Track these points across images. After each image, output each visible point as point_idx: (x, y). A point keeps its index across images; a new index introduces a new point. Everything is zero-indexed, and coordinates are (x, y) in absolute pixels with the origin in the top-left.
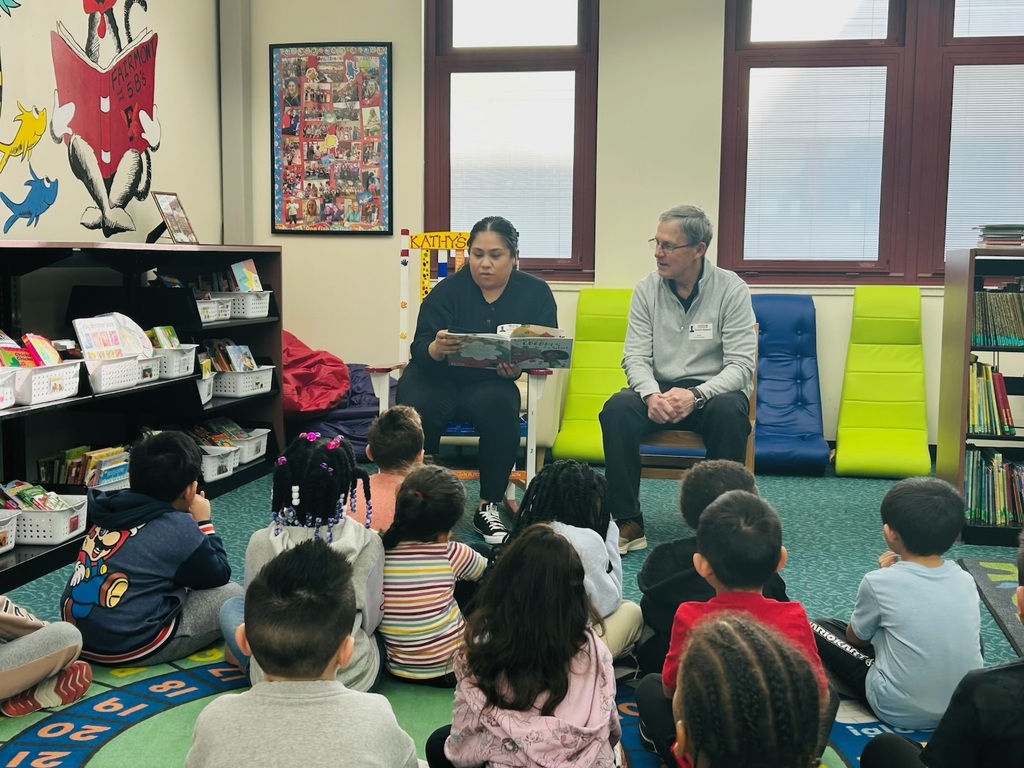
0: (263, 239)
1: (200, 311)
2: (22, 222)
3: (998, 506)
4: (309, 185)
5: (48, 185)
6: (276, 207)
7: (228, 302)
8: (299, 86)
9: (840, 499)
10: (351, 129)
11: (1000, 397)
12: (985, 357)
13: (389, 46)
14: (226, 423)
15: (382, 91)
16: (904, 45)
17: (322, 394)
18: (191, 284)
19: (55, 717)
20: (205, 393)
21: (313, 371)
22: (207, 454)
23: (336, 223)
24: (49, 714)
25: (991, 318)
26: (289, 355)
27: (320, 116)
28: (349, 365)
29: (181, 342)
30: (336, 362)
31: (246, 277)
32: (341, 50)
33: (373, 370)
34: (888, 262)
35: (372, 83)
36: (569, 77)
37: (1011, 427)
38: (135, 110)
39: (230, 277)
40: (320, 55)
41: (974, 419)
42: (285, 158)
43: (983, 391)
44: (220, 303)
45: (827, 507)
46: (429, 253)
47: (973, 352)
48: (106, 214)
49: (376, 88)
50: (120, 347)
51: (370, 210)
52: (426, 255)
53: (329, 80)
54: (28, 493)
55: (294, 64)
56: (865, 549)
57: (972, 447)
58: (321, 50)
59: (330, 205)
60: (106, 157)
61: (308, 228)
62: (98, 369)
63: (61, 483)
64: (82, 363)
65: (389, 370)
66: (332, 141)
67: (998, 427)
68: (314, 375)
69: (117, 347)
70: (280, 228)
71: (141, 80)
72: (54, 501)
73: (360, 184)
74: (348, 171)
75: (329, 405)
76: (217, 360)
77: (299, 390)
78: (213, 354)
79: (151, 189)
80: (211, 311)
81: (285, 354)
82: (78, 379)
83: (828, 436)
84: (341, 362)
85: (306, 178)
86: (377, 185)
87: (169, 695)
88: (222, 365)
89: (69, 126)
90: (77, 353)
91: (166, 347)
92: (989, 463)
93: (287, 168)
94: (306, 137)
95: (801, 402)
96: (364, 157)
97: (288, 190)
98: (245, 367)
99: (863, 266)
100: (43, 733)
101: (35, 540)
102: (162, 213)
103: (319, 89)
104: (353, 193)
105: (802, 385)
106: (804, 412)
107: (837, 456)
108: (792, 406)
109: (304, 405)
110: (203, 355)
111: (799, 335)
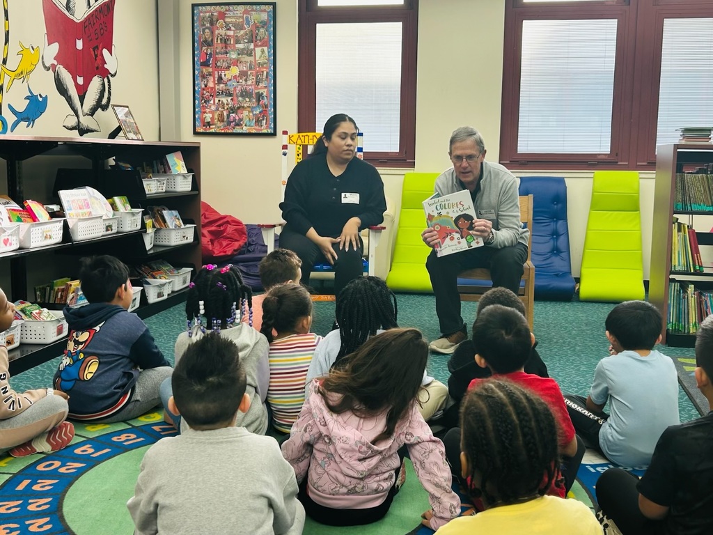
0: (188, 138)
1: (145, 186)
2: (23, 124)
3: (691, 321)
4: (219, 101)
5: (40, 99)
6: (197, 116)
7: (164, 180)
8: (212, 33)
9: (582, 317)
10: (247, 62)
11: (693, 246)
12: (683, 219)
13: (274, 5)
14: (163, 264)
15: (269, 35)
16: (629, 4)
17: (228, 245)
18: (138, 168)
19: (47, 457)
20: (148, 243)
21: (222, 228)
22: (150, 284)
23: (238, 127)
24: (44, 456)
25: (687, 192)
26: (205, 218)
27: (227, 53)
28: (246, 225)
29: (132, 208)
30: (238, 223)
31: (176, 164)
32: (241, 8)
33: (263, 226)
34: (617, 155)
35: (262, 30)
36: (398, 26)
37: (701, 266)
38: (100, 49)
39: (165, 164)
40: (226, 11)
41: (675, 261)
42: (203, 82)
43: (681, 241)
44: (158, 181)
45: (573, 321)
46: (301, 147)
47: (675, 216)
48: (80, 120)
49: (265, 34)
50: (90, 210)
51: (261, 118)
52: (299, 149)
53: (233, 28)
54: (28, 308)
55: (209, 17)
56: (599, 349)
57: (673, 280)
58: (227, 7)
59: (234, 115)
60: (80, 81)
61: (218, 131)
62: (75, 225)
63: (51, 302)
64: (64, 220)
65: (274, 226)
66: (235, 71)
67: (692, 266)
69: (89, 210)
70: (199, 131)
71: (104, 27)
72: (46, 315)
73: (254, 100)
74: (246, 92)
75: (233, 252)
76: (157, 221)
77: (212, 241)
78: (153, 216)
79: (111, 103)
80: (152, 186)
81: (203, 217)
82: (62, 232)
83: (574, 274)
84: (241, 223)
85: (217, 96)
86: (265, 101)
87: (125, 443)
88: (160, 224)
89: (54, 59)
90: (61, 214)
91: (122, 211)
92: (685, 291)
93: (204, 90)
94: (217, 68)
95: (556, 251)
96: (256, 82)
97: (204, 104)
98: (176, 225)
99: (600, 157)
100: (40, 468)
101: (33, 341)
102: (119, 120)
103: (226, 35)
104: (249, 107)
105: (557, 239)
106: (558, 258)
107: (581, 288)
108: (550, 254)
109: (216, 252)
110: (147, 216)
111: (556, 204)
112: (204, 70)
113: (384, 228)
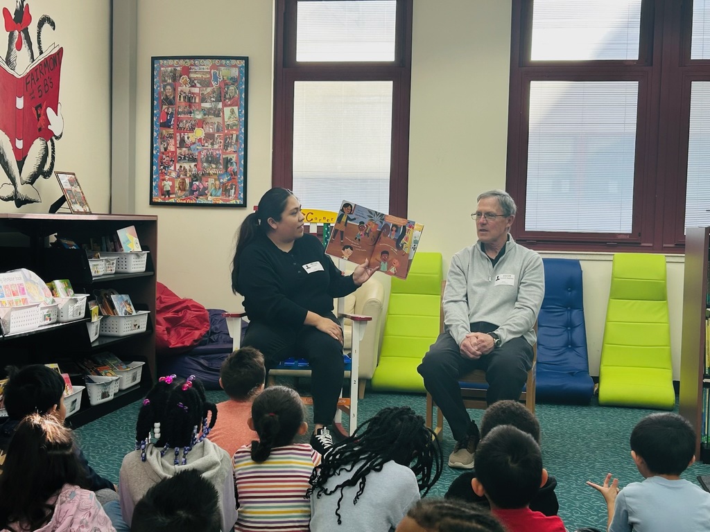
0: (143, 210)
1: (91, 267)
4: (181, 167)
6: (154, 184)
7: (114, 260)
8: (174, 90)
9: (603, 425)
10: (214, 123)
13: (246, 59)
14: (109, 357)
15: (240, 94)
16: (652, 65)
17: (187, 334)
18: (84, 245)
20: (93, 333)
21: (180, 315)
22: (94, 382)
23: (201, 197)
26: (161, 302)
27: (191, 113)
28: (209, 310)
29: (75, 293)
30: (200, 308)
31: (128, 240)
32: (209, 62)
33: (228, 315)
34: (640, 235)
35: (232, 88)
36: (386, 87)
38: (44, 108)
39: (115, 237)
40: (191, 65)
41: (709, 363)
42: (162, 146)
44: (107, 261)
45: (592, 431)
47: (708, 309)
48: (18, 189)
49: (236, 92)
50: (26, 296)
51: (229, 187)
53: (198, 85)
55: (171, 72)
56: (622, 466)
57: (708, 385)
58: (192, 61)
59: (197, 183)
60: (19, 144)
62: (8, 314)
65: (241, 315)
66: (199, 133)
68: (182, 318)
69: (24, 297)
70: (156, 201)
71: (49, 83)
74: (212, 156)
75: (193, 343)
76: (104, 307)
77: (168, 330)
78: (100, 302)
79: (55, 169)
80: (100, 267)
81: (158, 301)
83: (592, 373)
84: (203, 308)
85: (178, 162)
86: (234, 167)
88: (107, 311)
91: (62, 297)
93: (163, 153)
94: (179, 129)
95: (571, 345)
96: (225, 146)
97: (163, 170)
98: (126, 313)
99: (620, 237)
102: (63, 189)
103: (190, 92)
105: (571, 331)
106: (574, 353)
107: (601, 389)
108: (564, 348)
109: (173, 342)
110: (92, 302)
111: (570, 291)
112: (164, 131)
113: (370, 319)
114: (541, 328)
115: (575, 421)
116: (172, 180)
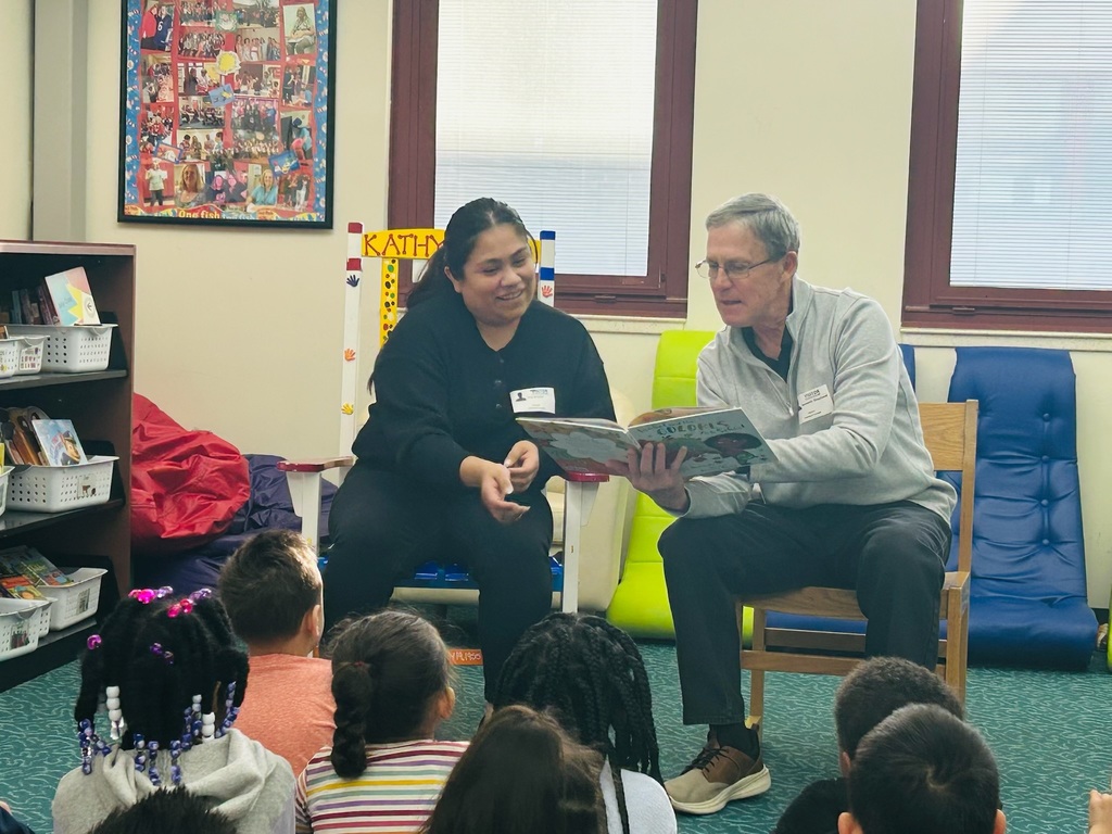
0: (105, 233)
6: (128, 176)
7: (39, 341)
10: (262, 41)
14: (27, 557)
17: (201, 508)
21: (185, 466)
23: (232, 206)
26: (143, 438)
27: (209, 17)
28: (250, 458)
30: (228, 452)
31: (70, 299)
33: (292, 467)
39: (40, 291)
42: (146, 91)
44: (24, 344)
45: (1092, 727)
46: (396, 265)
51: (294, 185)
52: (391, 268)
59: (223, 174)
61: (182, 214)
65: (322, 468)
66: (229, 62)
68: (190, 473)
70: (133, 213)
73: (277, 138)
74: (257, 115)
75: (211, 529)
76: (15, 446)
77: (159, 499)
78: (8, 435)
80: (7, 358)
81: (137, 435)
83: (1095, 600)
84: (235, 452)
85: (182, 125)
86: (306, 139)
88: (24, 455)
93: (148, 108)
94: (183, 53)
95: (1047, 539)
97: (149, 145)
98: (66, 459)
104: (263, 155)
105: (1050, 508)
106: (1054, 557)
107: (1110, 636)
108: (1034, 546)
109: (169, 527)
111: (1046, 420)
112: (150, 58)
113: (606, 478)
114: (983, 502)
115: (1054, 706)
116: (167, 166)
